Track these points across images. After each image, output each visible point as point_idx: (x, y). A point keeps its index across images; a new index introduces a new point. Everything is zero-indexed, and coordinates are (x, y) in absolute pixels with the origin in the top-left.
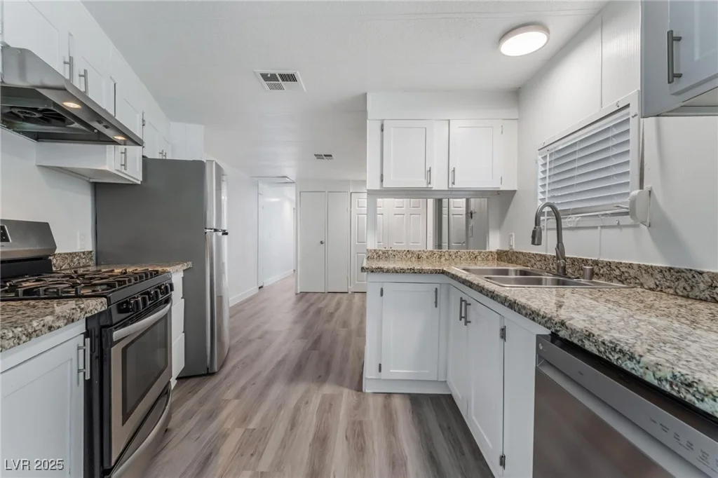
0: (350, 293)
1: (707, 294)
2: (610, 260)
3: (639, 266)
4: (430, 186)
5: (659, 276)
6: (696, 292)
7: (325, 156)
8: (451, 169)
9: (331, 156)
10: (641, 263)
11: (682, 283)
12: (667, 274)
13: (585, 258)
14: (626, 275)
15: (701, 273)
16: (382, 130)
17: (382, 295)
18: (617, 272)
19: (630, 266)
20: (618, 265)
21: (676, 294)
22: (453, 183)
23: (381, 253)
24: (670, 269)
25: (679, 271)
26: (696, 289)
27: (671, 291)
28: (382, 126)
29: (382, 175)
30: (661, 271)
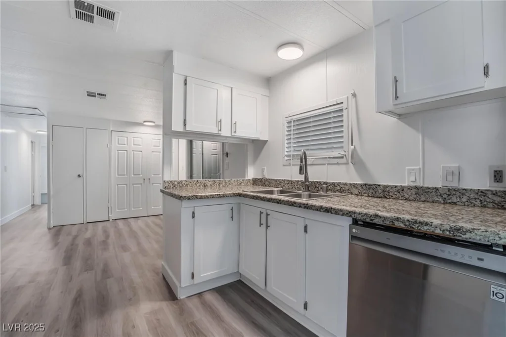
0: (111, 220)
1: (382, 195)
2: (334, 182)
3: (350, 184)
4: (220, 132)
5: (360, 188)
6: (377, 194)
7: (98, 94)
8: (234, 122)
9: (105, 95)
10: (351, 182)
11: (371, 191)
12: (364, 187)
13: (319, 181)
14: (343, 189)
15: (379, 185)
16: (186, 84)
17: (193, 217)
18: (338, 188)
19: (346, 184)
20: (339, 184)
21: (369, 196)
22: (235, 132)
23: (176, 183)
24: (366, 184)
25: (370, 185)
26: (377, 193)
27: (366, 195)
28: (186, 80)
29: (185, 120)
30: (361, 185)
